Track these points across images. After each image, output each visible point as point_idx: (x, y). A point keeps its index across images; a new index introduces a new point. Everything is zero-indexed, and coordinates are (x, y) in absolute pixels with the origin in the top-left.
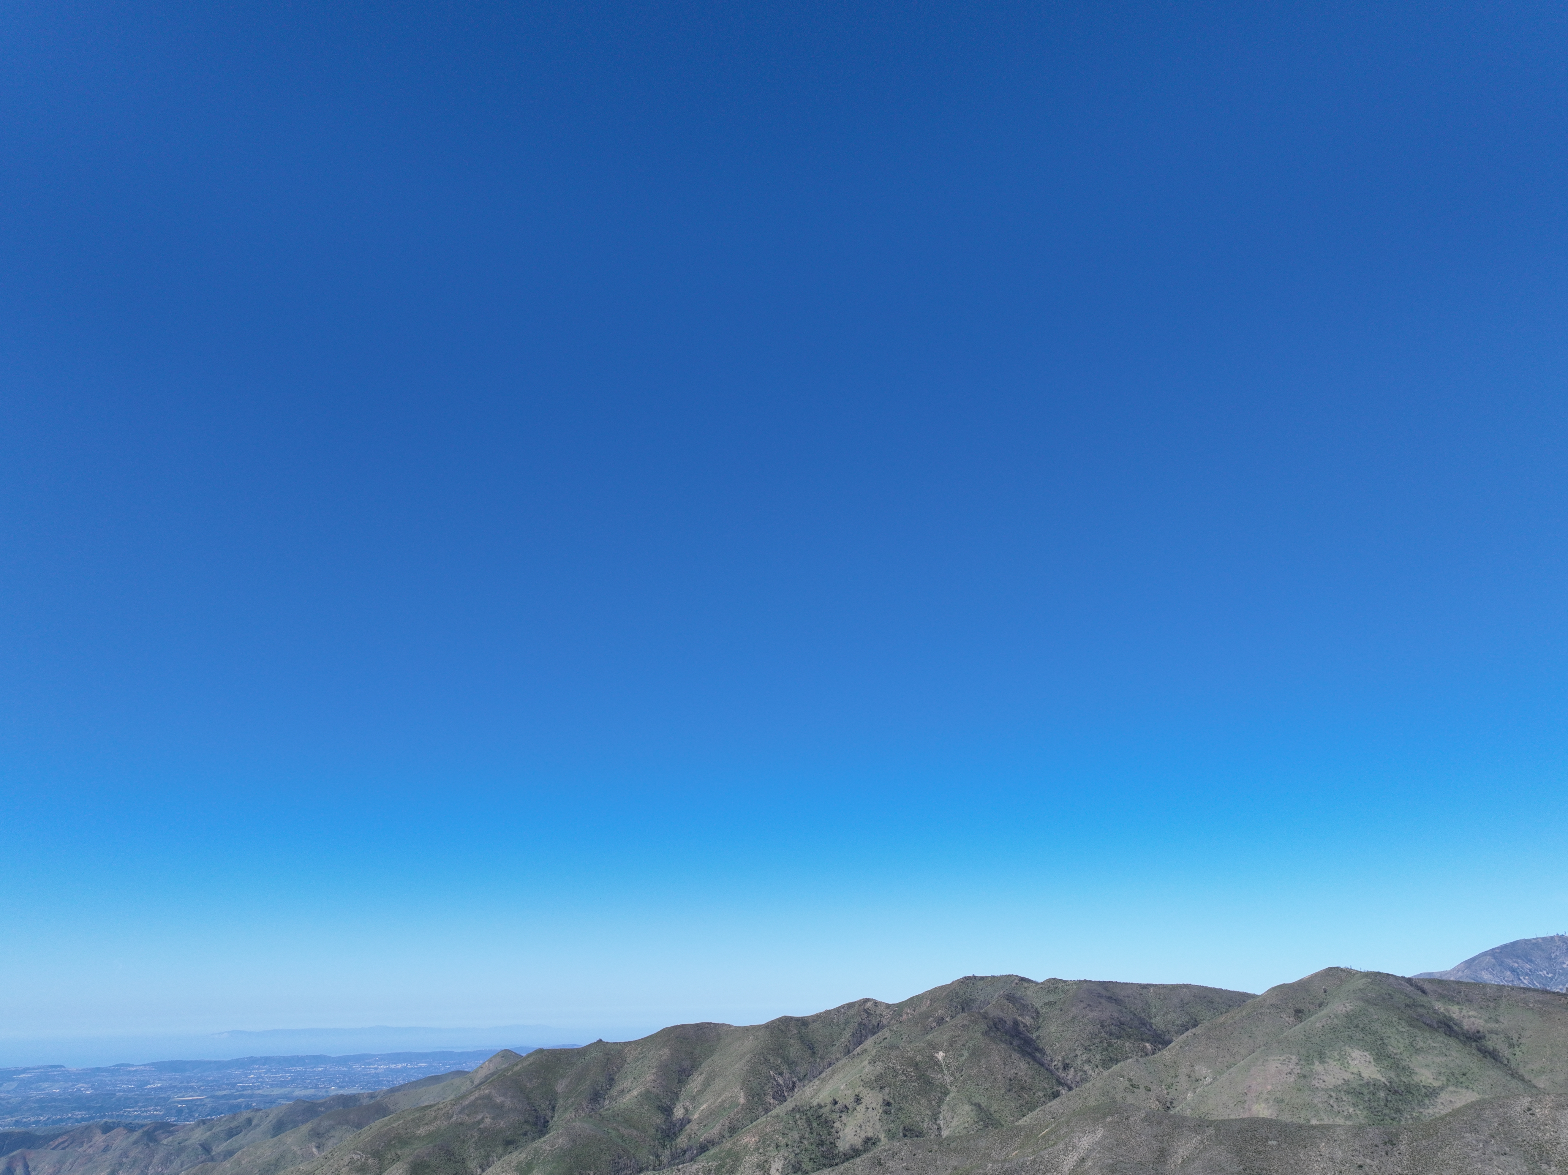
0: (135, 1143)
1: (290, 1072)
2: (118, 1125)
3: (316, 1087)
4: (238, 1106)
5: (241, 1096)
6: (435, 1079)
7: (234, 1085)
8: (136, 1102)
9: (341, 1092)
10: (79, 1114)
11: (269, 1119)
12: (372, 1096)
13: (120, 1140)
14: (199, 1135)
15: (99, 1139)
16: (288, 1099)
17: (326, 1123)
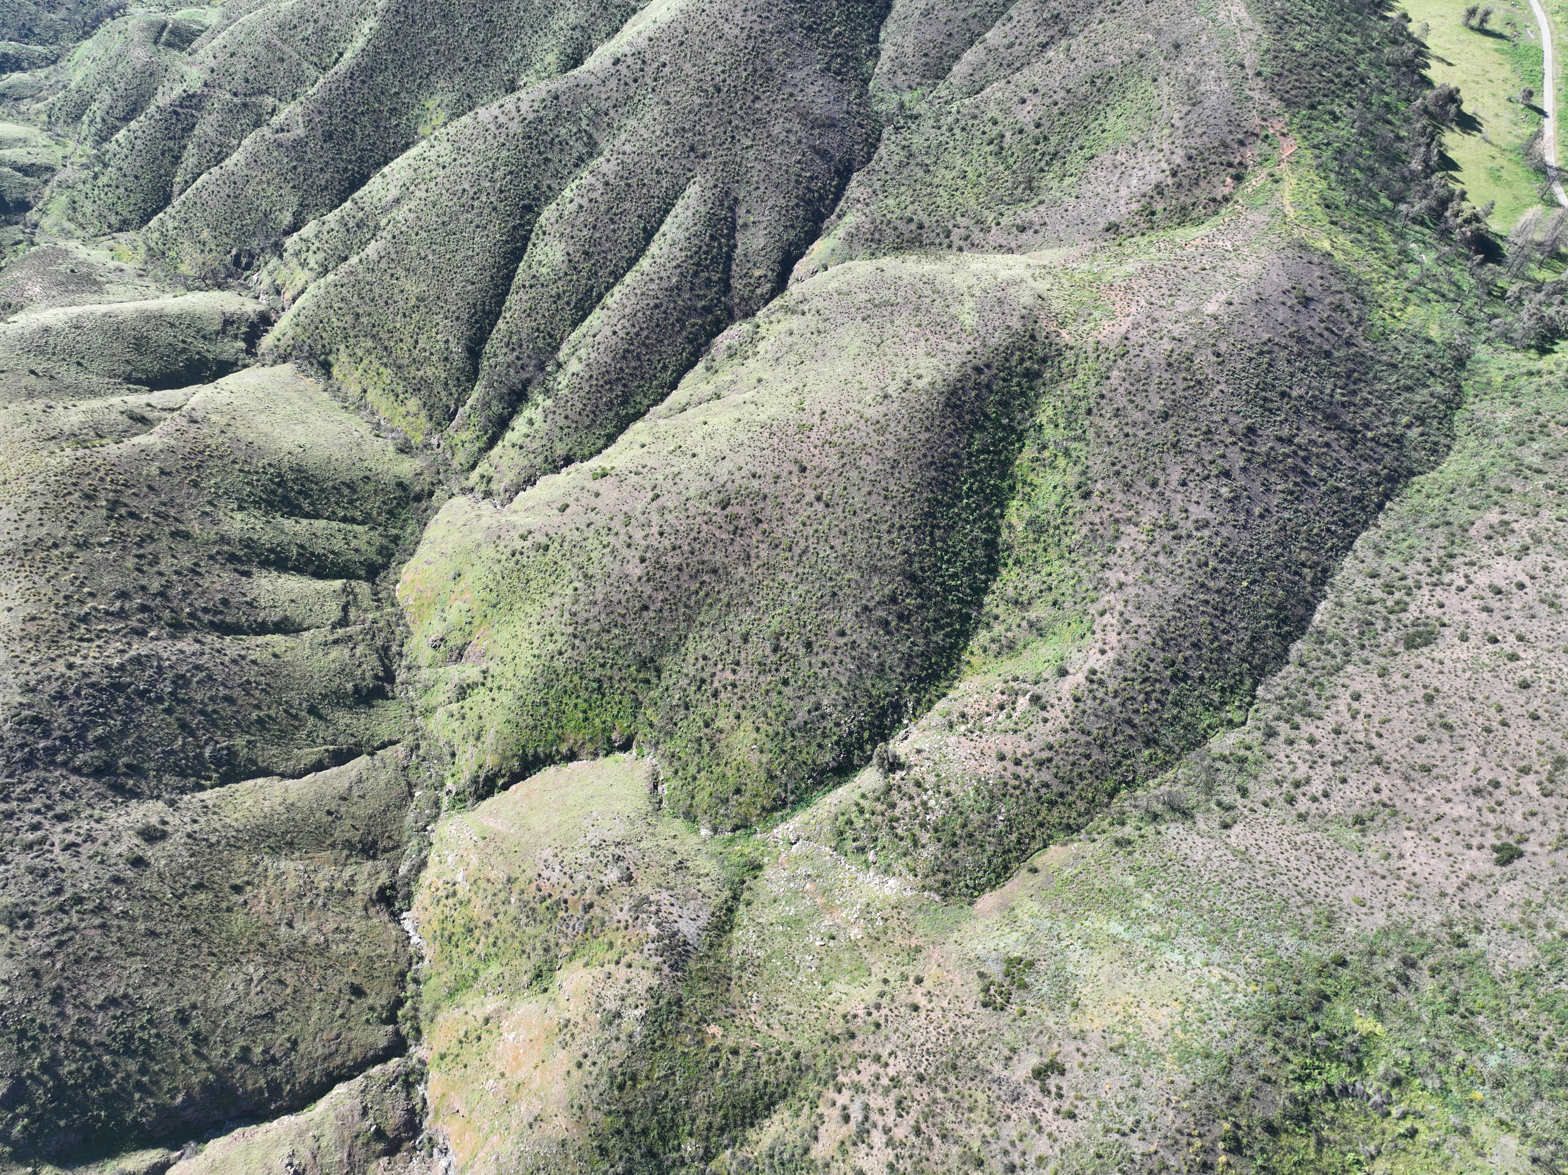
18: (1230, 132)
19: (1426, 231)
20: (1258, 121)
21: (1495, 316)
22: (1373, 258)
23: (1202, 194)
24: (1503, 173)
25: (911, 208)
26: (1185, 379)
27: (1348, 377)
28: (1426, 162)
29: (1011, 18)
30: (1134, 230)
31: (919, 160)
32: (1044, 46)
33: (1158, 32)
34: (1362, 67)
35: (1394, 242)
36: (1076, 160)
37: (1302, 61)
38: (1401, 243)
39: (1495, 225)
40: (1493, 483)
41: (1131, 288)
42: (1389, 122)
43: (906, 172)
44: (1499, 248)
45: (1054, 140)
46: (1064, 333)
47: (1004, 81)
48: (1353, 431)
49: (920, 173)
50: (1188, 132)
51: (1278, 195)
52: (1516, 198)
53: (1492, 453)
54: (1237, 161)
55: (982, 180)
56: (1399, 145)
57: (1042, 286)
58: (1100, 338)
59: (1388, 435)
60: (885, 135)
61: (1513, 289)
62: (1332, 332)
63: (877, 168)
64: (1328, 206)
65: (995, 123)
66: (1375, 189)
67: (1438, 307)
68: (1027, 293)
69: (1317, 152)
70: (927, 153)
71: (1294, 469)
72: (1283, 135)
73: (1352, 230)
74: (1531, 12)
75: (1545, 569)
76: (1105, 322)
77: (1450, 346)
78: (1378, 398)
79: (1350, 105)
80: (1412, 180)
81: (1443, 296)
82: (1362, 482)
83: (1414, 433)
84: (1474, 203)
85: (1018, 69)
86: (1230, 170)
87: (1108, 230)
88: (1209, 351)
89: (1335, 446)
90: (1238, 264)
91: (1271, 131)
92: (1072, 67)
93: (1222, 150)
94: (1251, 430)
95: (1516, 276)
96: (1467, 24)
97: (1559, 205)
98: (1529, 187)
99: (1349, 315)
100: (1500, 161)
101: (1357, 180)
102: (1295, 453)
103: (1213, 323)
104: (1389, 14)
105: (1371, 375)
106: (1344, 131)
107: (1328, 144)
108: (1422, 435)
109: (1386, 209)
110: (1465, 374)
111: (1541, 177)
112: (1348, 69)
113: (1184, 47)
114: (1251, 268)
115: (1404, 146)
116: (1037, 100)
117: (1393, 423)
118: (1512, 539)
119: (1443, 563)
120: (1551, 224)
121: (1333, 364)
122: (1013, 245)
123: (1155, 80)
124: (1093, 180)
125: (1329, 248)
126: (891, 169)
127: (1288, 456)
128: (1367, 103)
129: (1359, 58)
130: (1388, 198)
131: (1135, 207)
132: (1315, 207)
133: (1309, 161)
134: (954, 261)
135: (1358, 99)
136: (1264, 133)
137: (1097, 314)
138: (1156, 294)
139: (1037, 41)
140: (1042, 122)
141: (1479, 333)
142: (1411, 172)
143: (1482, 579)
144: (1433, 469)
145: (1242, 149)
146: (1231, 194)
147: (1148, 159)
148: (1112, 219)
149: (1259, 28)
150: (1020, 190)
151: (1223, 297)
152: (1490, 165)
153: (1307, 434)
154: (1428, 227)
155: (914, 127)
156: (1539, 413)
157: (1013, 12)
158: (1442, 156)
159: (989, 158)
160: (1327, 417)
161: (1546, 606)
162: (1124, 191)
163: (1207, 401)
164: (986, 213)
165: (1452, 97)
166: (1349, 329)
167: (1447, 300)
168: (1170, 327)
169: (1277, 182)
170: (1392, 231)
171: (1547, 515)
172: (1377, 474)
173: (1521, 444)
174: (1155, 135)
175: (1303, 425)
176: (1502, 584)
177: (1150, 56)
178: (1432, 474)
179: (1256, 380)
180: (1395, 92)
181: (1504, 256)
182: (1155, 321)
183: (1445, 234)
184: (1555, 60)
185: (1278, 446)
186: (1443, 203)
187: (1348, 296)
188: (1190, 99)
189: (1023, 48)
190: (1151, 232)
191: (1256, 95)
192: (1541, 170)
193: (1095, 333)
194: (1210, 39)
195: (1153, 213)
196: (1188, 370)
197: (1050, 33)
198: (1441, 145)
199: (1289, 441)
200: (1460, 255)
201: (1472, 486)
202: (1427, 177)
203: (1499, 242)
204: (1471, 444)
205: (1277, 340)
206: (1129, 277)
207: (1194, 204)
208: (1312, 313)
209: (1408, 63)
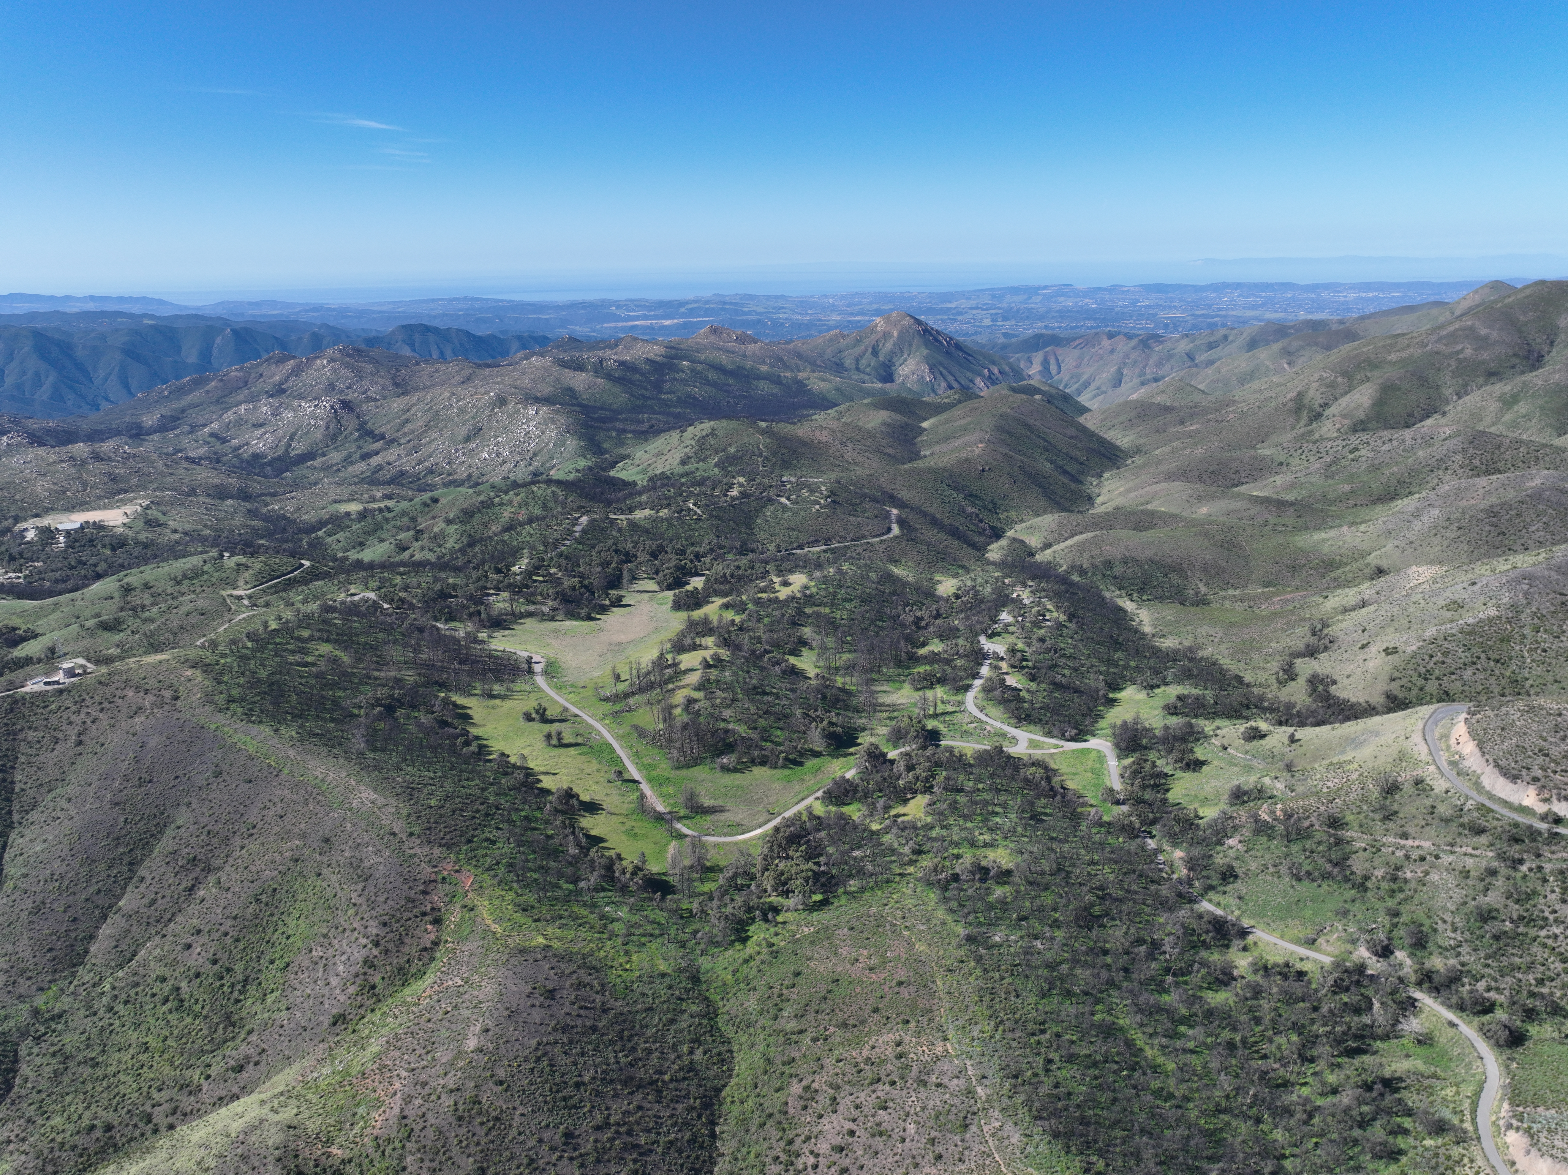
0: (1134, 348)
1: (1260, 297)
2: (1119, 333)
3: (1285, 311)
4: (1215, 325)
5: (1217, 316)
6: (1410, 309)
7: (1210, 306)
8: (1131, 316)
9: (1310, 317)
10: (1089, 323)
11: (1244, 336)
12: (1341, 322)
13: (1122, 346)
14: (1184, 346)
15: (1106, 343)
16: (1260, 321)
17: (1296, 344)
18: (410, 888)
19: (610, 894)
20: (429, 870)
21: (696, 932)
22: (583, 933)
23: (411, 949)
24: (636, 830)
25: (88, 1114)
26: (482, 1124)
27: (621, 1038)
28: (578, 845)
29: (142, 879)
30: (362, 1011)
31: (80, 1058)
32: (191, 889)
33: (303, 836)
34: (492, 799)
35: (592, 913)
36: (271, 976)
37: (442, 811)
38: (597, 911)
39: (654, 867)
40: (778, 1061)
41: (385, 1066)
42: (535, 829)
43: (66, 1079)
44: (667, 882)
45: (238, 967)
46: (334, 1150)
47: (157, 939)
48: (653, 1083)
49: (87, 1071)
50: (372, 904)
51: (479, 919)
52: (655, 843)
53: (762, 1037)
54: (428, 908)
55: (170, 1042)
56: (552, 841)
57: (287, 1114)
58: (376, 1132)
59: (681, 1069)
60: (23, 1051)
61: (695, 906)
62: (587, 1008)
63: (23, 1092)
64: (525, 910)
65: (164, 980)
66: (554, 880)
67: (654, 945)
68: (273, 1131)
69: (492, 872)
70: (88, 1046)
71: (625, 1148)
72: (457, 871)
73: (554, 919)
74: (587, 723)
75: (857, 1107)
76: (375, 1115)
77: (680, 971)
78: (655, 1042)
79: (498, 829)
80: (577, 862)
81: (652, 935)
82: (686, 1123)
83: (698, 1055)
84: (630, 859)
85: (170, 920)
86: (427, 918)
87: (335, 1024)
88: (491, 1084)
89: (645, 1104)
90: (476, 993)
91: (445, 873)
92: (230, 896)
93: (411, 905)
94: (568, 1135)
95: (691, 896)
96: (550, 745)
97: (686, 836)
98: (659, 833)
99: (592, 987)
100: (629, 824)
101: (536, 880)
102: (617, 1132)
103: (481, 1056)
104: (491, 757)
105: (638, 1027)
106: (505, 848)
107: (498, 863)
108: (705, 1053)
109: (571, 891)
110: (704, 986)
111: (662, 822)
112: (482, 804)
113: (333, 839)
114: (489, 989)
115: (556, 841)
116: (203, 939)
117: (678, 1057)
118: (820, 1097)
119: (788, 1153)
120: (689, 850)
121: (603, 1035)
122: (235, 1089)
123: (319, 875)
124: (298, 986)
125: (544, 942)
126: (44, 1084)
127: (612, 1140)
128: (510, 822)
129: (486, 794)
130: (567, 882)
131: (352, 990)
132: (515, 915)
133: (490, 883)
134: (168, 1143)
135: (503, 822)
136: (440, 877)
137: (361, 1111)
138: (413, 1058)
139: (181, 887)
140: (217, 957)
141: (693, 950)
142: (573, 856)
143: (823, 1147)
144: (730, 1076)
145: (428, 897)
146: (437, 937)
147: (344, 942)
148: (335, 1011)
149: (393, 802)
150: (220, 1031)
151: (478, 1028)
152: (624, 829)
153: (618, 1108)
154: (610, 890)
155: (60, 1027)
156: (771, 988)
157: (142, 872)
158: (588, 836)
159: (170, 1017)
160: (625, 1083)
161: (877, 1138)
162: (334, 981)
163: (514, 1132)
164: (188, 1073)
165: (569, 795)
166: (598, 998)
167: (656, 937)
168: (442, 1082)
169: (472, 910)
170: (585, 905)
171: (828, 1062)
172: (694, 1108)
173: (776, 1018)
174: (342, 920)
175: (610, 1103)
176: (838, 1141)
177: (305, 857)
178: (733, 1081)
179: (547, 1087)
180: (527, 807)
181: (674, 886)
182: (424, 1084)
183: (624, 890)
184: (622, 747)
185: (599, 1135)
186: (609, 867)
187: (581, 972)
188: (359, 877)
189: (168, 899)
190: (380, 1005)
191: (418, 850)
192: (659, 817)
193: (369, 1130)
194: (354, 825)
195: (373, 987)
196: (480, 1113)
197: (194, 875)
198: (582, 829)
199: (607, 1125)
200: (644, 900)
201: (766, 1072)
202: (586, 855)
203: (664, 878)
204: (743, 1039)
205: (545, 1040)
206: (378, 1056)
207: (408, 961)
208: (562, 1001)
209: (524, 784)
